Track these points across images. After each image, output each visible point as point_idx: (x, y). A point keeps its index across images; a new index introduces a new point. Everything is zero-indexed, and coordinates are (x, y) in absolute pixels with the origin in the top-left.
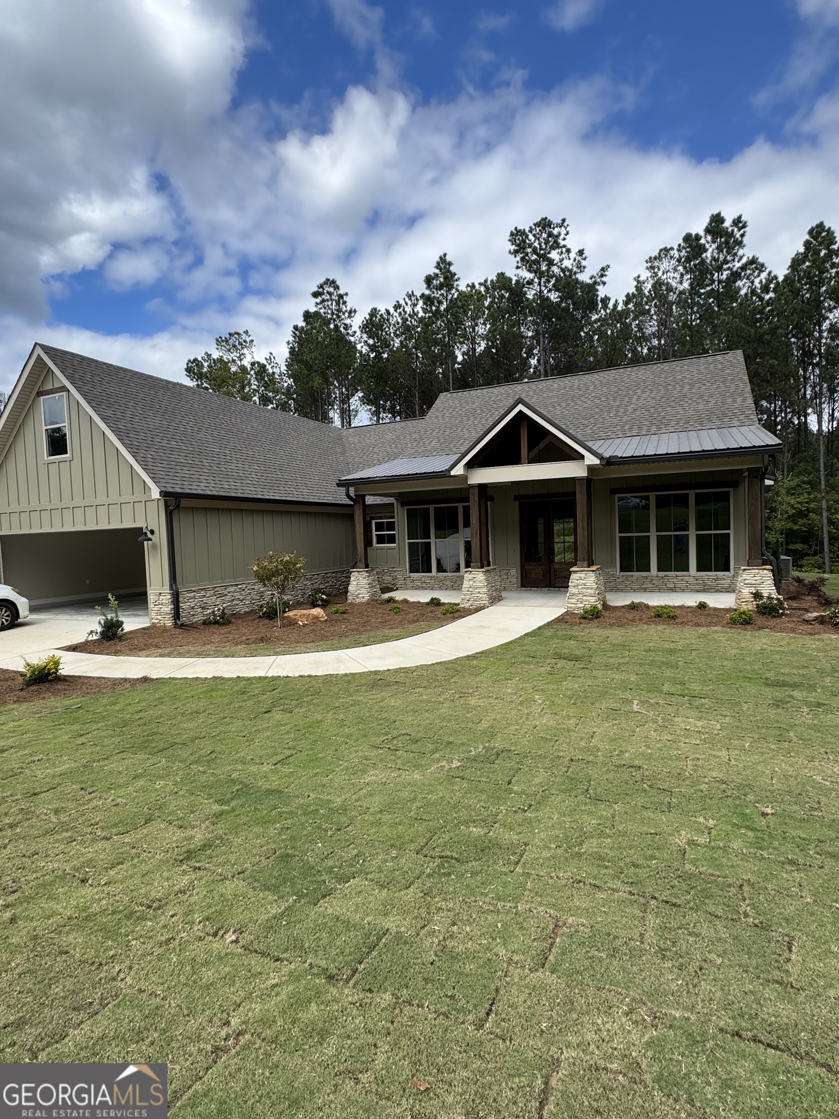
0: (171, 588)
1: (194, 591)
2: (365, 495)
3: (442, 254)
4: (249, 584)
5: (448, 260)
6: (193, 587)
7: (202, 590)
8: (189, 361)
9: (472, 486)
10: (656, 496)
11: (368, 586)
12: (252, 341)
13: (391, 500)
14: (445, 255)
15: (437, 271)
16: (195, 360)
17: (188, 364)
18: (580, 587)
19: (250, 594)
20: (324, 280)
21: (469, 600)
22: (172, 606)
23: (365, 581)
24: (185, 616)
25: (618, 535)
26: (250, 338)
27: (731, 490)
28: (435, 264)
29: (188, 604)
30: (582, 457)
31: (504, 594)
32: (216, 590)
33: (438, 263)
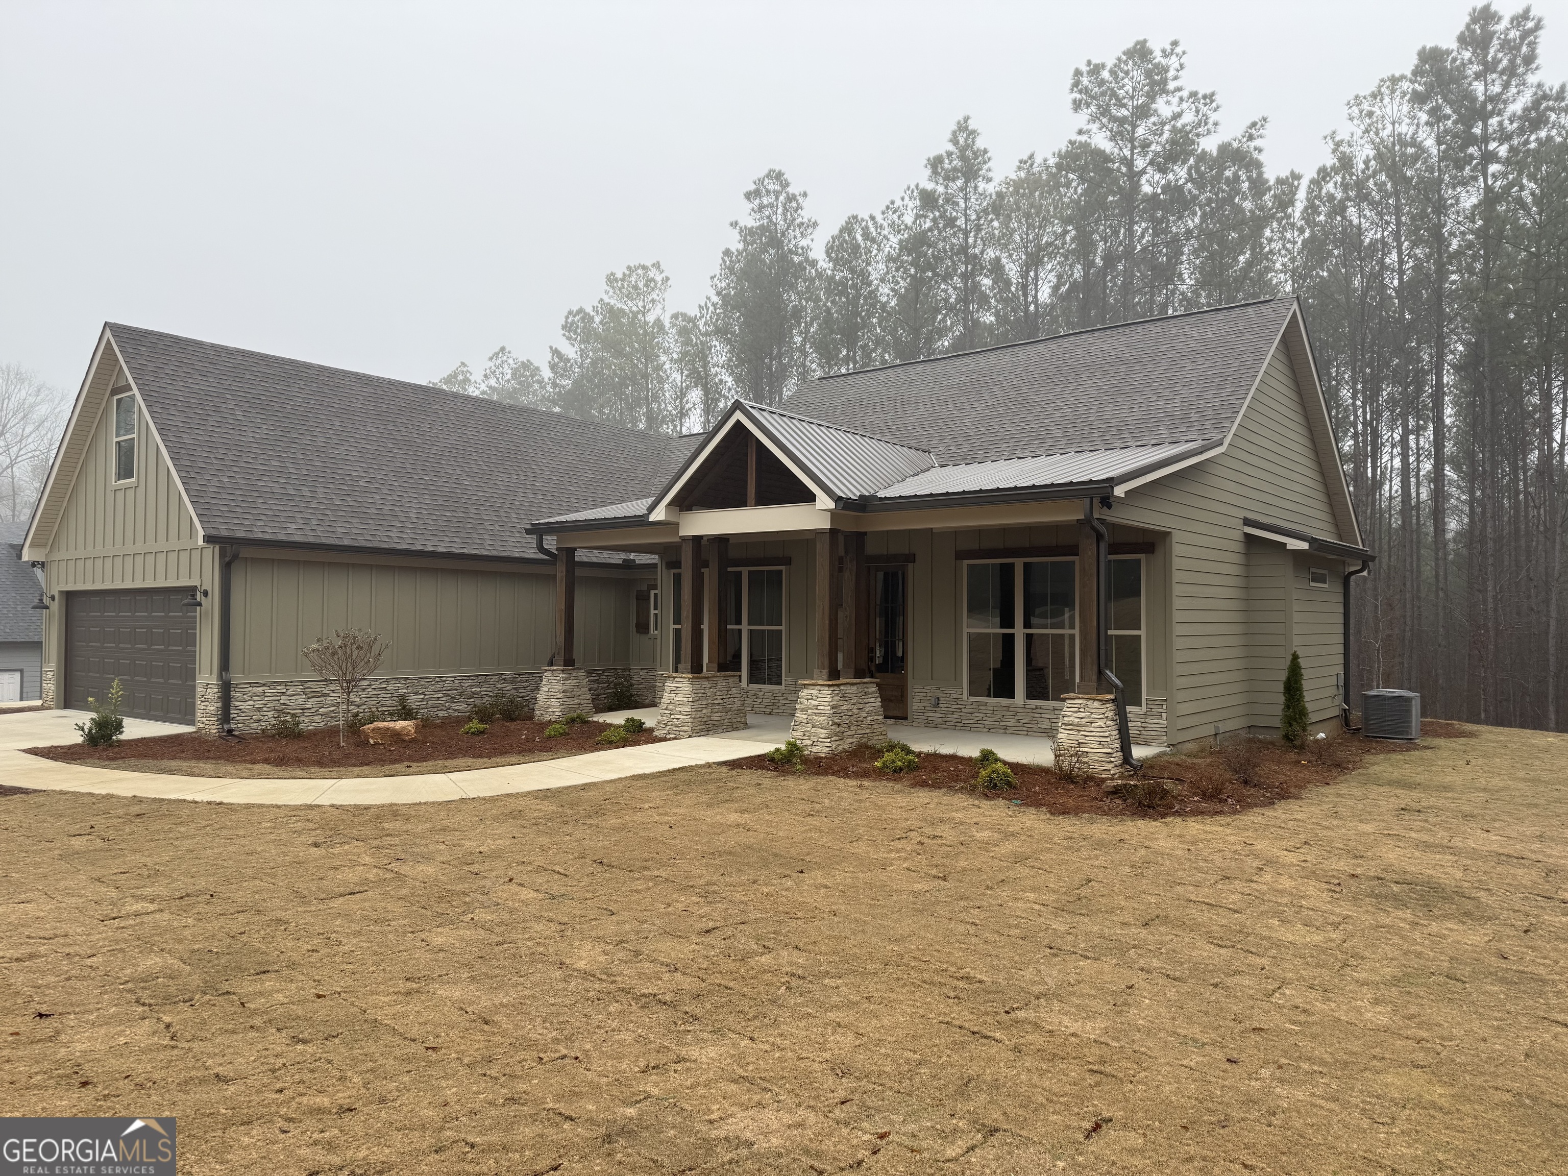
0: (220, 677)
1: (264, 685)
2: (575, 549)
3: (961, 118)
4: (376, 680)
5: (970, 128)
6: (262, 678)
7: (280, 683)
8: (570, 313)
9: (684, 539)
10: (1025, 563)
11: (561, 695)
12: (668, 279)
13: (653, 559)
14: (966, 119)
15: (951, 147)
16: (581, 311)
17: (567, 318)
18: (810, 711)
19: (377, 696)
20: (766, 172)
21: (666, 725)
22: (219, 705)
23: (560, 687)
24: (243, 721)
25: (966, 630)
26: (663, 275)
27: (1142, 556)
28: (949, 136)
29: (251, 703)
30: (810, 498)
31: (751, 719)
32: (307, 685)
33: (954, 133)
